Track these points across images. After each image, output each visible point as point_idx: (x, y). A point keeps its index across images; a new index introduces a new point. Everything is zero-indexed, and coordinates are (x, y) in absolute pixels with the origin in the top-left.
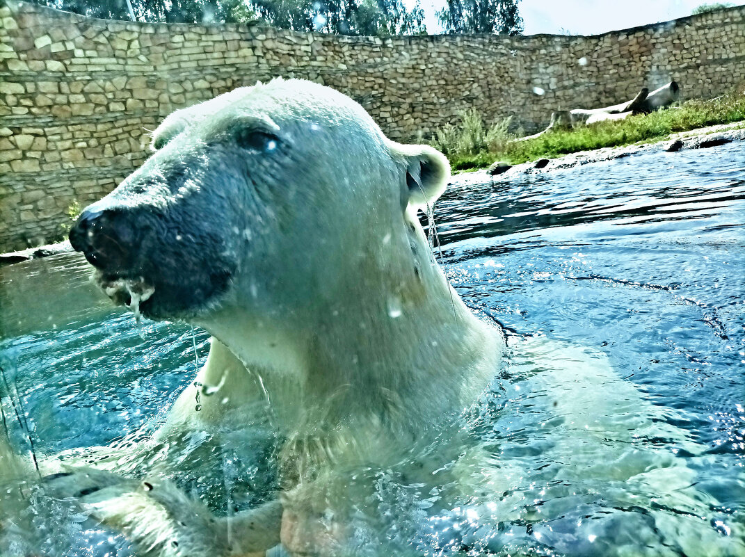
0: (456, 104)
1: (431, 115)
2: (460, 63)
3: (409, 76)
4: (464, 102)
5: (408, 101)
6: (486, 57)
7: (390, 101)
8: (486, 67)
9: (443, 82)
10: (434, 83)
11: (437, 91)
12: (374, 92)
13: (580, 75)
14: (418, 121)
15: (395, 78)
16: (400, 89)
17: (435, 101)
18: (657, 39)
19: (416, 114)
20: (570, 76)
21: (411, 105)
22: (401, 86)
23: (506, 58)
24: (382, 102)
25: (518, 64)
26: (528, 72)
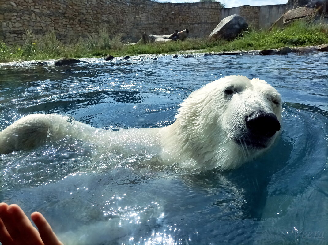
0: (102, 23)
1: (89, 27)
2: (104, 4)
3: (79, 6)
4: (105, 23)
5: (78, 18)
6: (116, 4)
7: (68, 16)
8: (116, 8)
9: (95, 12)
10: (91, 11)
11: (93, 16)
12: (60, 11)
13: (156, 19)
14: (83, 29)
15: (71, 6)
16: (74, 12)
17: (91, 20)
18: (185, 9)
19: (82, 25)
20: (152, 19)
21: (79, 20)
22: (74, 10)
23: (125, 6)
24: (65, 17)
25: (130, 9)
26: (135, 14)
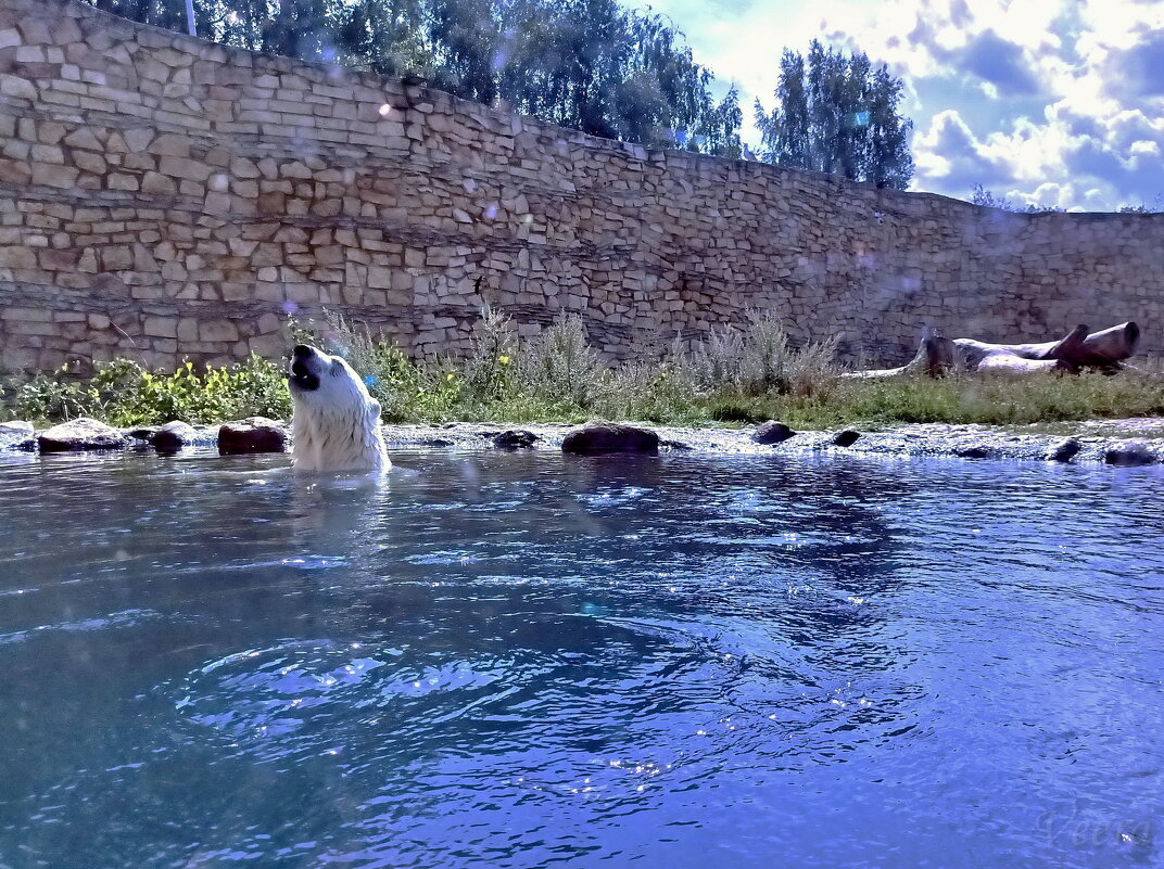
0: (764, 288)
1: (715, 300)
2: (782, 217)
3: (686, 223)
4: (779, 287)
5: (679, 267)
6: (829, 215)
7: (645, 261)
8: (826, 233)
9: (746, 246)
10: (731, 244)
11: (734, 259)
12: (617, 242)
13: (990, 276)
14: (691, 306)
15: (660, 224)
16: (668, 244)
17: (728, 275)
18: (1127, 239)
19: (688, 295)
20: (973, 275)
21: (682, 275)
22: (669, 239)
23: (864, 223)
24: (630, 261)
25: (885, 236)
26: (902, 254)
